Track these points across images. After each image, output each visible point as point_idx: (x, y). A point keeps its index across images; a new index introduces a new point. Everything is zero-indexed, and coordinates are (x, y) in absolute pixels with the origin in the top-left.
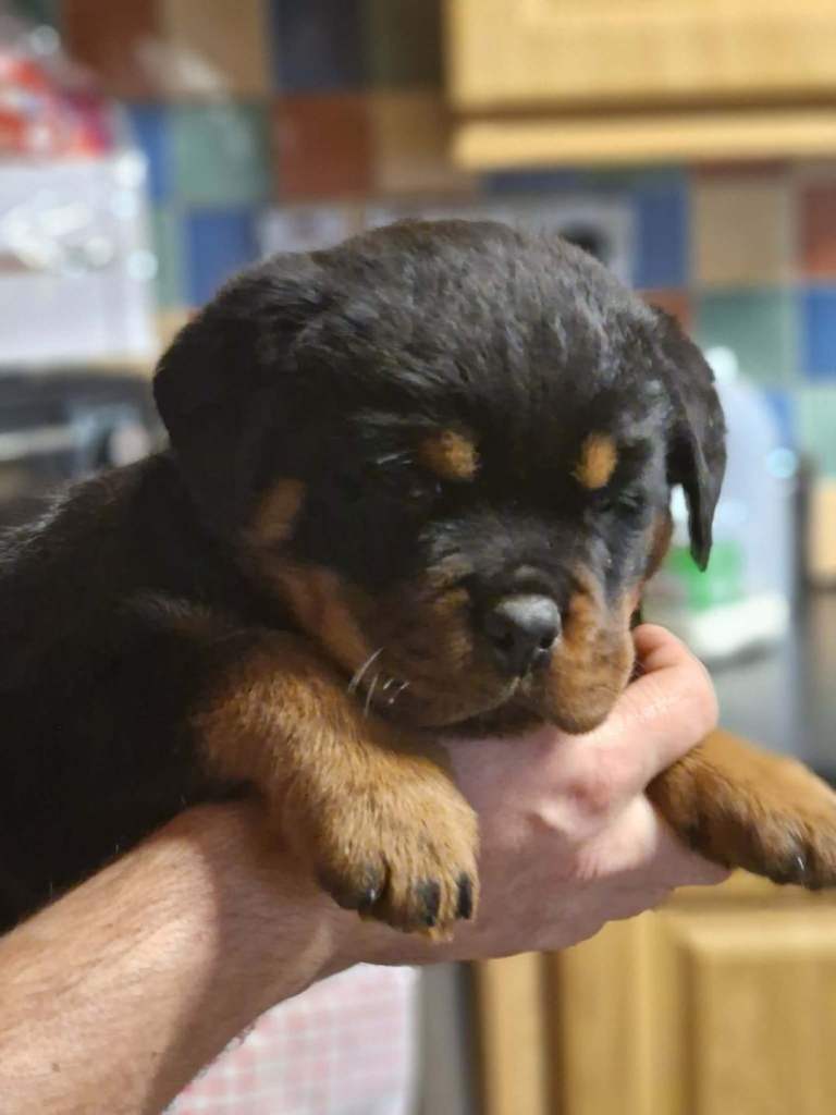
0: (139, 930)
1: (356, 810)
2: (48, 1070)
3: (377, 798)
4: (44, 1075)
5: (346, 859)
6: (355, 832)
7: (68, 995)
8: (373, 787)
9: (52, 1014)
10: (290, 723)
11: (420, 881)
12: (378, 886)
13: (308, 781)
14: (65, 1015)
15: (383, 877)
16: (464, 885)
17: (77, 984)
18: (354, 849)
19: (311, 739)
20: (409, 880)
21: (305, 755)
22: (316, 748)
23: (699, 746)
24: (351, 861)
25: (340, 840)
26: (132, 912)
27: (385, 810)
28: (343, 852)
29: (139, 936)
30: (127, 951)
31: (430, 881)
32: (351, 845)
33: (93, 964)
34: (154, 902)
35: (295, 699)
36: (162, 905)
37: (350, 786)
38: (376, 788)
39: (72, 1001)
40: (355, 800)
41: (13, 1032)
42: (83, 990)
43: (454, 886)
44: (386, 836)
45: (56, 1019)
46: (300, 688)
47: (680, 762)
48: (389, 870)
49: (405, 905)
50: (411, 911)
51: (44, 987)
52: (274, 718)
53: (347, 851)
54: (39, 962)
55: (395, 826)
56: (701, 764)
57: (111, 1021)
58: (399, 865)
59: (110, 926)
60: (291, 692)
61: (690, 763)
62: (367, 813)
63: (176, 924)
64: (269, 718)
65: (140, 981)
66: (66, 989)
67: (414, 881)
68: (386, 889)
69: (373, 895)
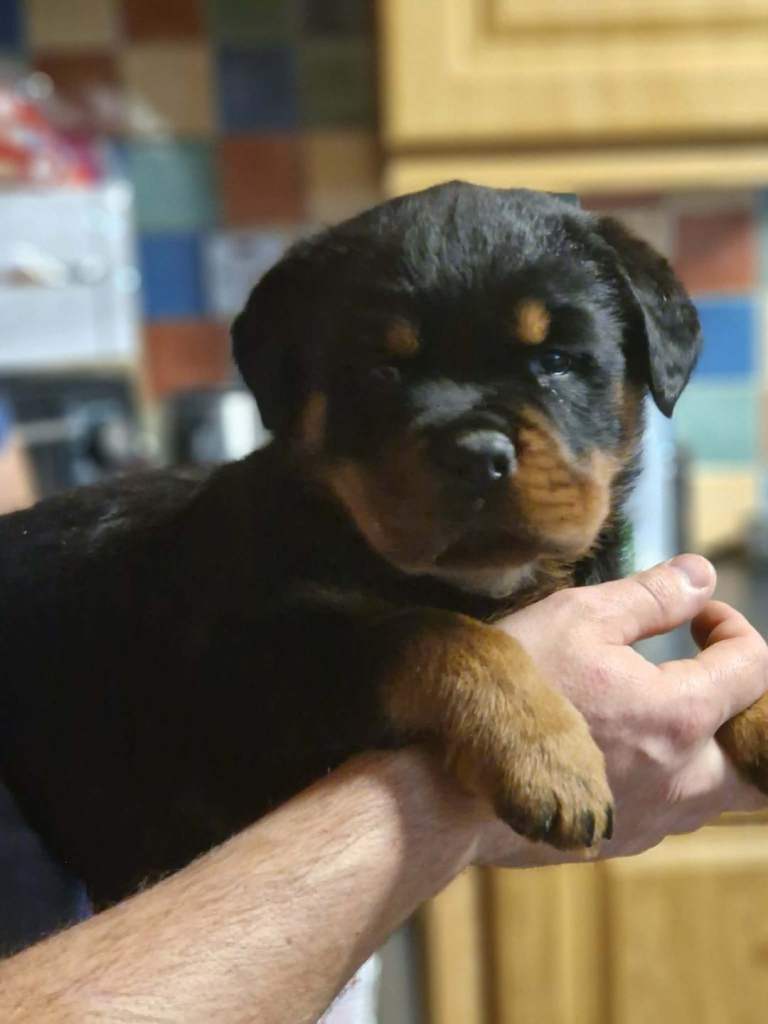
0: (349, 836)
1: (530, 755)
2: (281, 942)
3: (545, 744)
4: (281, 947)
5: (527, 798)
6: (532, 774)
7: (297, 885)
8: (541, 736)
9: (285, 900)
10: (468, 688)
11: (582, 812)
12: (550, 818)
13: (491, 734)
14: (296, 900)
15: (555, 809)
16: (609, 813)
17: (303, 876)
18: (533, 789)
19: (487, 699)
20: (574, 810)
21: (484, 712)
22: (493, 706)
23: (756, 702)
24: (531, 797)
25: (522, 782)
26: (342, 822)
27: (552, 756)
28: (525, 791)
29: (350, 840)
30: (340, 852)
31: (589, 811)
32: (530, 785)
33: (316, 860)
34: (359, 814)
35: (469, 669)
36: (365, 817)
37: (524, 735)
38: (545, 737)
39: (301, 889)
40: (529, 747)
41: (257, 912)
42: (310, 881)
43: (604, 815)
44: (555, 775)
45: (288, 904)
46: (471, 660)
47: (741, 714)
48: (559, 805)
49: (572, 831)
50: (575, 836)
51: (280, 877)
52: (454, 685)
53: (528, 790)
54: (272, 857)
55: (560, 768)
56: (759, 715)
57: (330, 906)
58: (565, 798)
59: (325, 831)
60: (464, 663)
61: (751, 715)
62: (539, 758)
63: (377, 832)
64: (449, 686)
65: (352, 875)
66: (296, 880)
67: (578, 812)
68: (557, 818)
69: (548, 824)
